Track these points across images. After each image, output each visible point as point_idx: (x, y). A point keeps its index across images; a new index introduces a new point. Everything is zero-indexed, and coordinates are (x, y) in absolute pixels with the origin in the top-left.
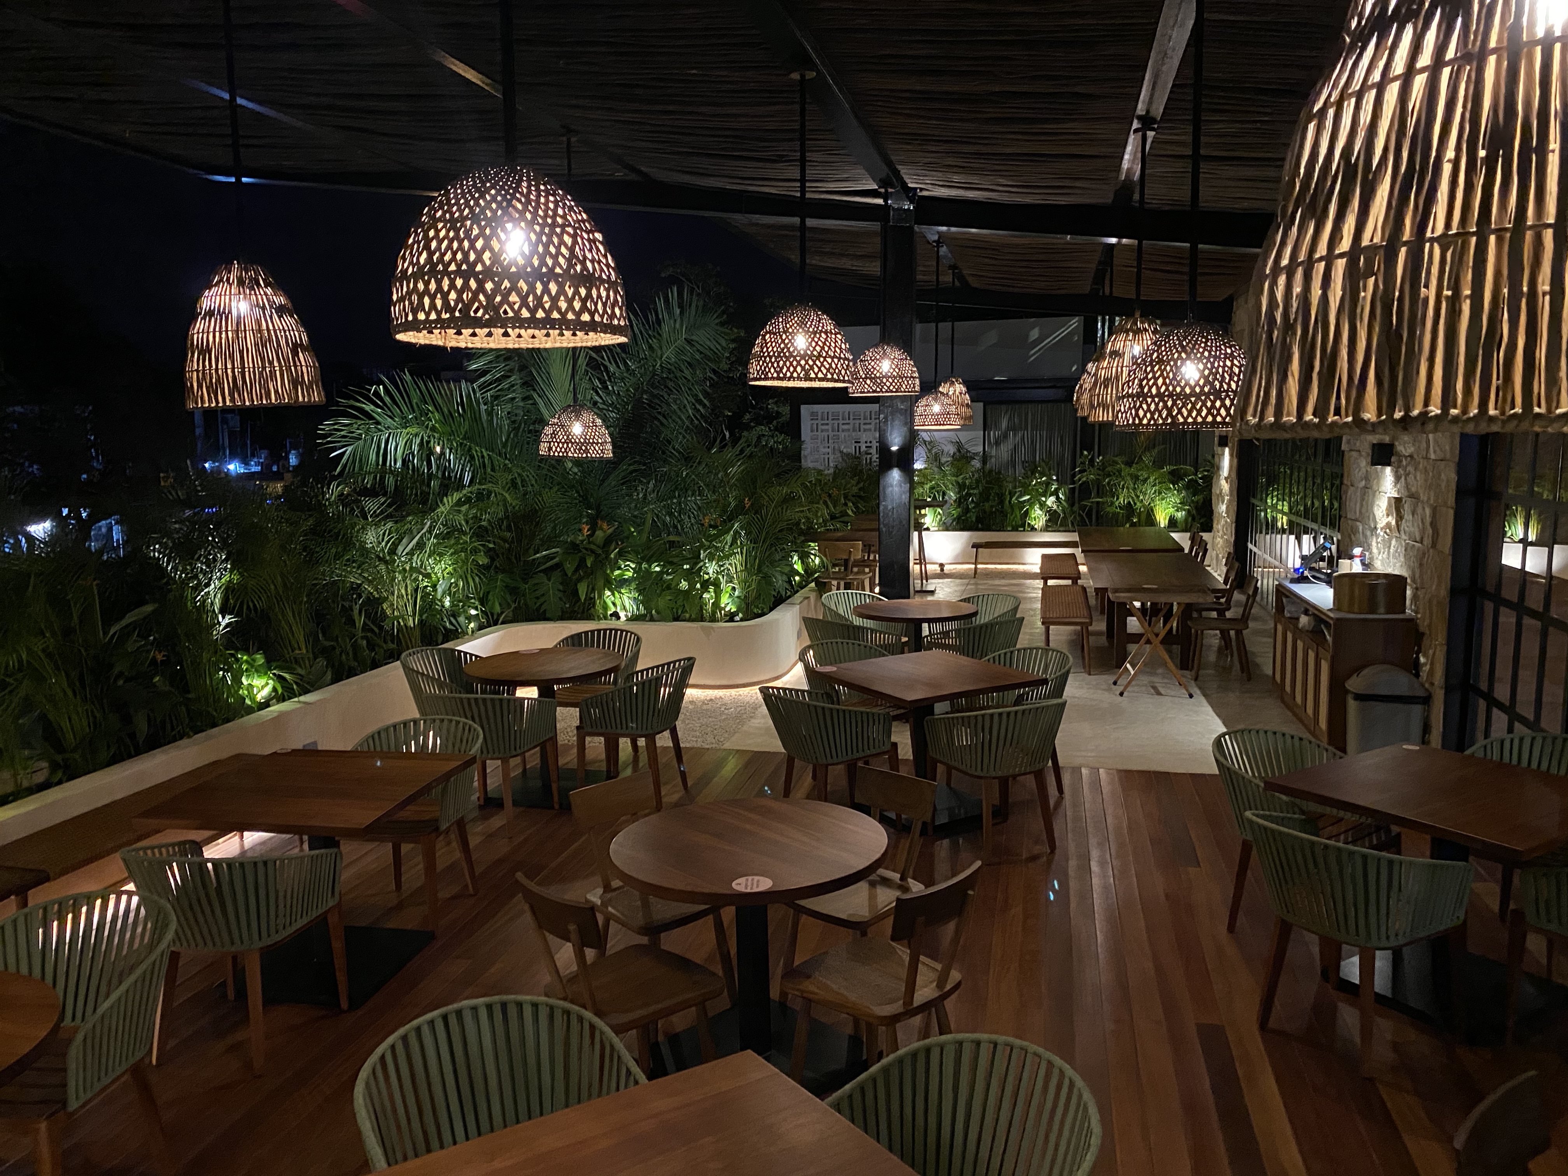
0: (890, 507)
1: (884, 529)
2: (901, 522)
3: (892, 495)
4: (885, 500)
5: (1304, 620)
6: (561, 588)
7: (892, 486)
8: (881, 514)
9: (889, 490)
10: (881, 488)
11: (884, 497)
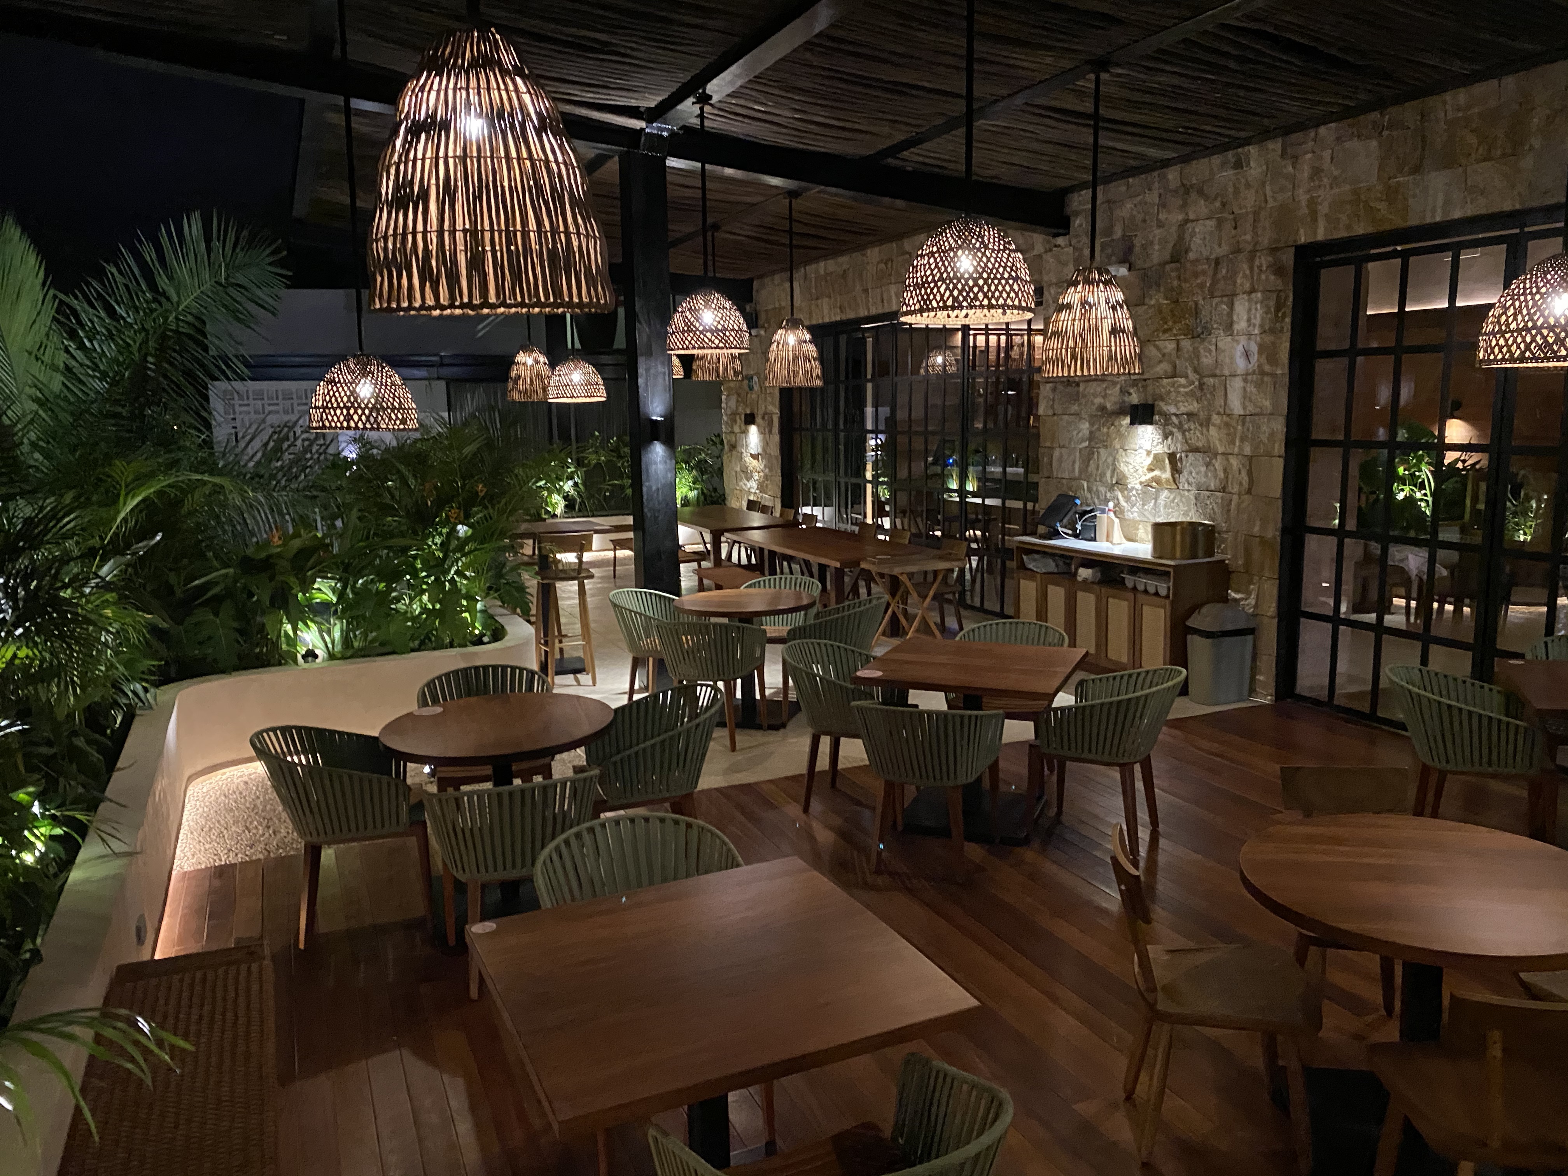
0: (654, 488)
1: (649, 515)
2: (667, 504)
3: (656, 473)
4: (648, 481)
5: (1084, 573)
6: (235, 625)
7: (656, 463)
8: (645, 497)
9: (653, 469)
10: (643, 466)
11: (648, 476)
